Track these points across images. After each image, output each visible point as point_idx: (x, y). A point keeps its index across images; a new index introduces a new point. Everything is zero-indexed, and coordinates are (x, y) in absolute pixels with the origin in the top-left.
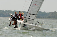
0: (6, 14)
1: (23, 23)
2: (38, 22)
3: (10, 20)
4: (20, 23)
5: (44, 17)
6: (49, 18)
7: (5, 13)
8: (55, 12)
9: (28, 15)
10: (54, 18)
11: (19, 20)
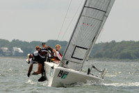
1: (59, 68)
2: (94, 67)
3: (29, 62)
9: (71, 48)
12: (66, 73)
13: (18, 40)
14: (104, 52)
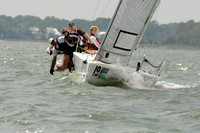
0: (18, 29)
1: (95, 62)
3: (51, 53)
4: (85, 62)
5: (151, 42)
6: (170, 42)
7: (16, 25)
8: (191, 21)
10: (187, 44)
11: (80, 51)
12: (106, 70)
13: (53, 17)
14: (177, 36)
